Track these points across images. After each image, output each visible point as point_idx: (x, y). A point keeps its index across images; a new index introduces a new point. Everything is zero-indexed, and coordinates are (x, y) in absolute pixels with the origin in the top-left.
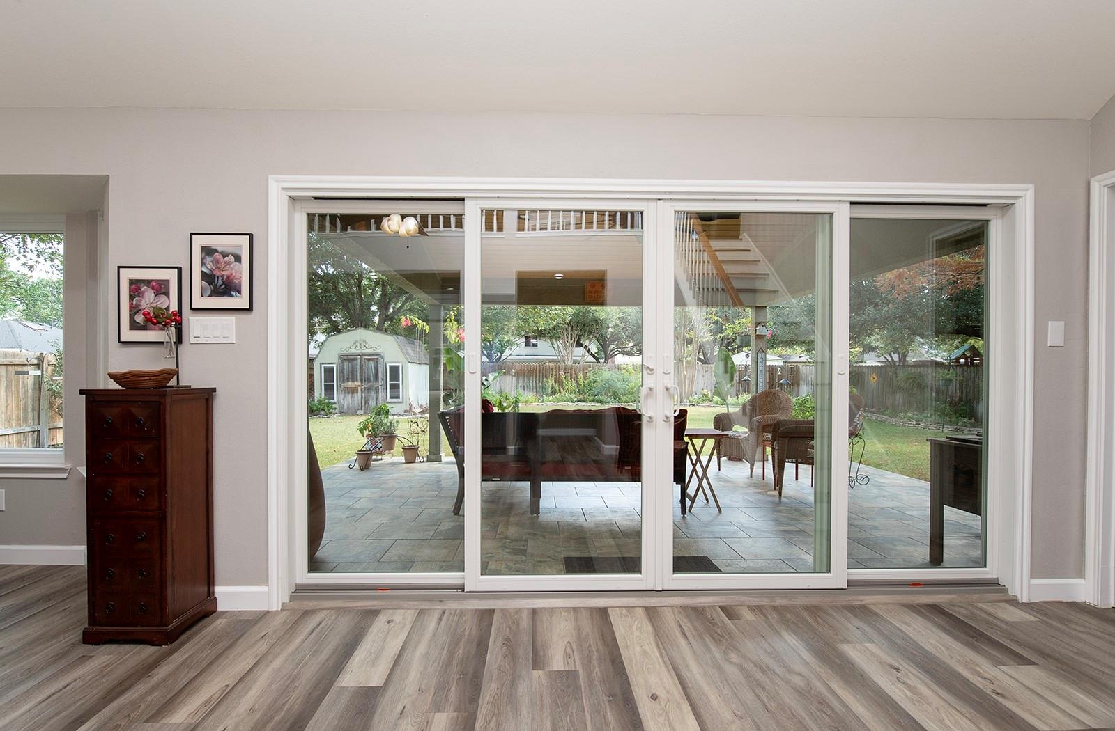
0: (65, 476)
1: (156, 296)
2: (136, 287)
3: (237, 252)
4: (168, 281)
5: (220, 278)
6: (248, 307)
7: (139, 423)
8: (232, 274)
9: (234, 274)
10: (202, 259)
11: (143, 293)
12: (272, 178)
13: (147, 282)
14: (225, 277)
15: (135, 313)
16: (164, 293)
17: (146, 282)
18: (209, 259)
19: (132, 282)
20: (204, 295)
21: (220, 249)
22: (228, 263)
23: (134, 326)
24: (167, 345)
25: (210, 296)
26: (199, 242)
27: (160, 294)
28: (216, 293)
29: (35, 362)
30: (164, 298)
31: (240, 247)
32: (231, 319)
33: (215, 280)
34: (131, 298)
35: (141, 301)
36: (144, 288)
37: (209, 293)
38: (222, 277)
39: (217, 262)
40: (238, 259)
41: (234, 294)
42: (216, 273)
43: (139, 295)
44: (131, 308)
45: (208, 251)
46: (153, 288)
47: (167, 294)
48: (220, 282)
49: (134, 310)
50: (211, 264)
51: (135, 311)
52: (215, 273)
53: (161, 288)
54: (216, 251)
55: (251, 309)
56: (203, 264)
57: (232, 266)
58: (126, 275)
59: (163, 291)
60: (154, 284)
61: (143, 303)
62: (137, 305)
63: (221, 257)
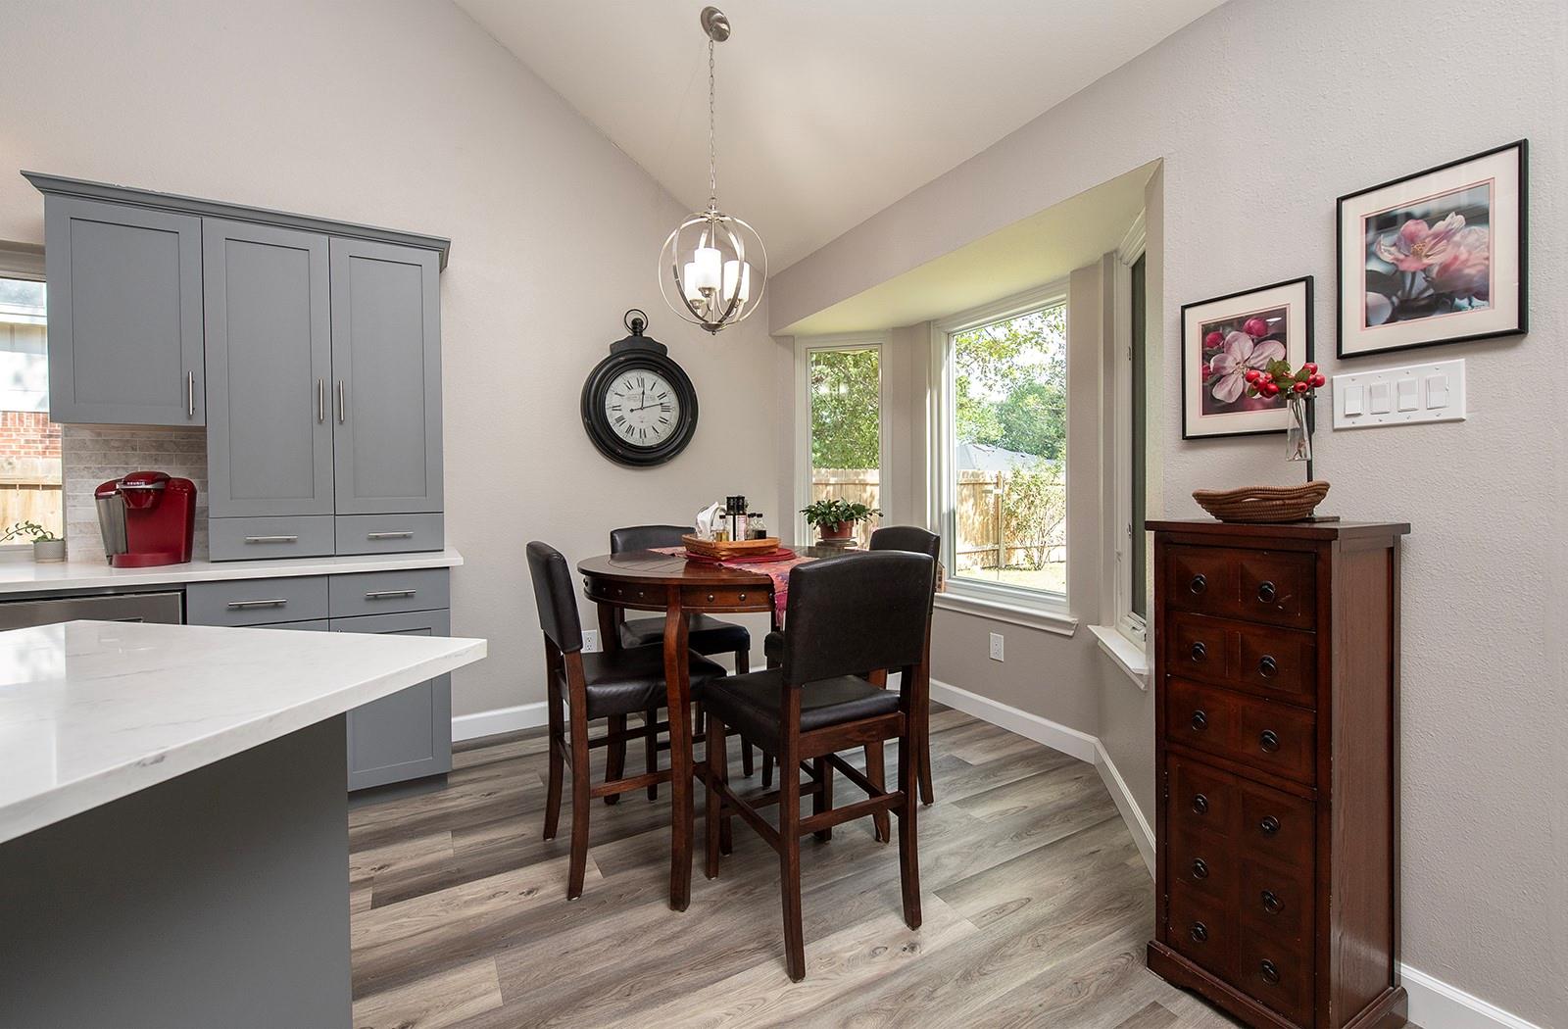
0: (1071, 633)
1: (1255, 345)
2: (1214, 338)
3: (1473, 199)
4: (1283, 311)
5: (1420, 276)
6: (1516, 327)
7: (1265, 594)
8: (1456, 258)
9: (1464, 256)
10: (1368, 244)
11: (1231, 344)
13: (1238, 323)
14: (1436, 270)
15: (1214, 384)
16: (1274, 337)
17: (1235, 324)
18: (1386, 241)
19: (1208, 329)
20: (1372, 321)
21: (1419, 209)
22: (1444, 235)
23: (1212, 407)
24: (1293, 436)
25: (1391, 320)
26: (1361, 210)
27: (1266, 339)
28: (1406, 310)
29: (995, 481)
30: (1274, 345)
31: (1486, 184)
32: (1455, 368)
33: (1404, 283)
34: (1206, 357)
35: (1224, 360)
36: (1230, 335)
37: (1388, 315)
38: (1424, 270)
39: (1412, 241)
41: (1464, 302)
42: (1409, 265)
43: (1221, 350)
44: (1206, 374)
45: (1384, 223)
46: (1249, 331)
47: (1281, 336)
48: (1420, 285)
49: (1212, 378)
50: (1393, 249)
51: (1214, 379)
52: (1403, 267)
53: (1267, 329)
54: (1408, 216)
55: (1522, 329)
56: (1370, 254)
57: (1457, 238)
58: (1197, 318)
59: (1271, 333)
60: (1252, 322)
61: (1230, 363)
62: (1217, 369)
63: (1424, 225)
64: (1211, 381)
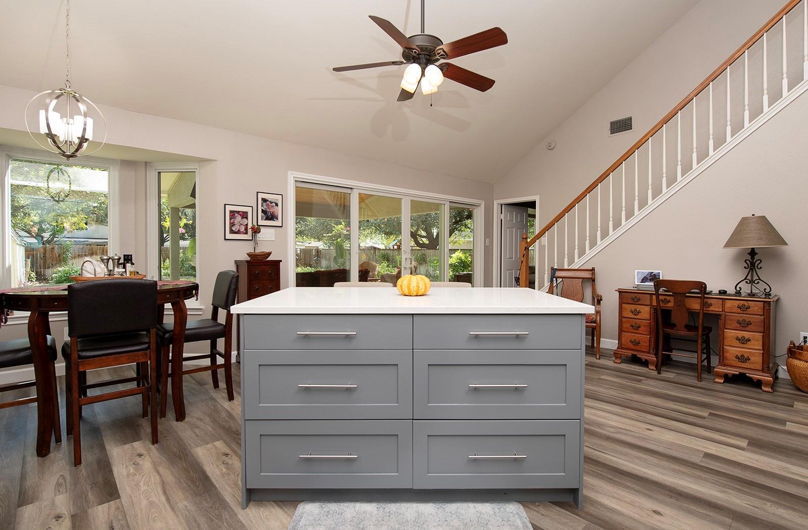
1: (241, 219)
2: (233, 214)
3: (276, 202)
4: (247, 213)
6: (281, 226)
10: (262, 204)
11: (236, 217)
12: (289, 172)
13: (238, 212)
15: (232, 226)
16: (245, 218)
18: (264, 204)
19: (231, 212)
21: (269, 200)
22: (273, 206)
23: (232, 232)
25: (265, 220)
26: (261, 196)
28: (267, 219)
30: (245, 220)
31: (277, 200)
32: (273, 230)
34: (231, 219)
35: (235, 220)
36: (236, 215)
37: (265, 218)
39: (268, 205)
40: (277, 205)
42: (268, 210)
43: (234, 218)
44: (230, 223)
45: (264, 200)
46: (240, 215)
47: (247, 218)
48: (269, 214)
49: (232, 225)
54: (268, 200)
56: (262, 206)
58: (229, 208)
59: (245, 216)
60: (241, 213)
61: (236, 222)
62: (233, 222)
63: (270, 203)
64: (231, 225)
